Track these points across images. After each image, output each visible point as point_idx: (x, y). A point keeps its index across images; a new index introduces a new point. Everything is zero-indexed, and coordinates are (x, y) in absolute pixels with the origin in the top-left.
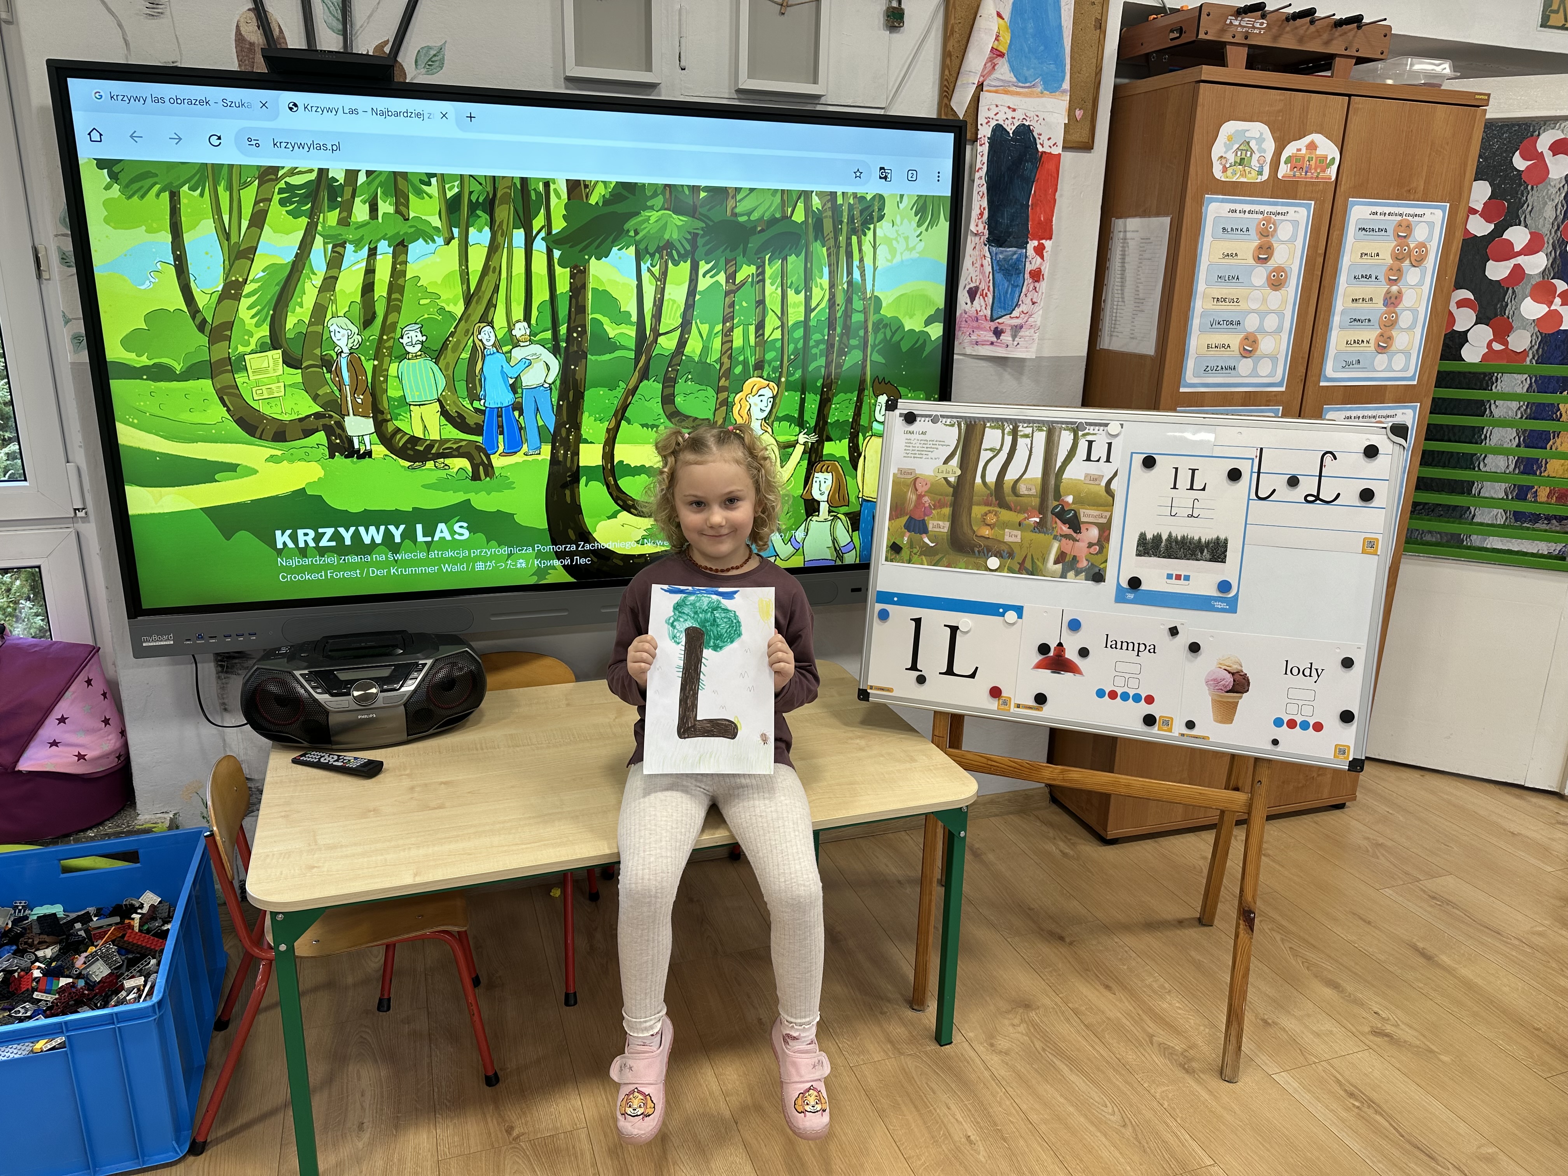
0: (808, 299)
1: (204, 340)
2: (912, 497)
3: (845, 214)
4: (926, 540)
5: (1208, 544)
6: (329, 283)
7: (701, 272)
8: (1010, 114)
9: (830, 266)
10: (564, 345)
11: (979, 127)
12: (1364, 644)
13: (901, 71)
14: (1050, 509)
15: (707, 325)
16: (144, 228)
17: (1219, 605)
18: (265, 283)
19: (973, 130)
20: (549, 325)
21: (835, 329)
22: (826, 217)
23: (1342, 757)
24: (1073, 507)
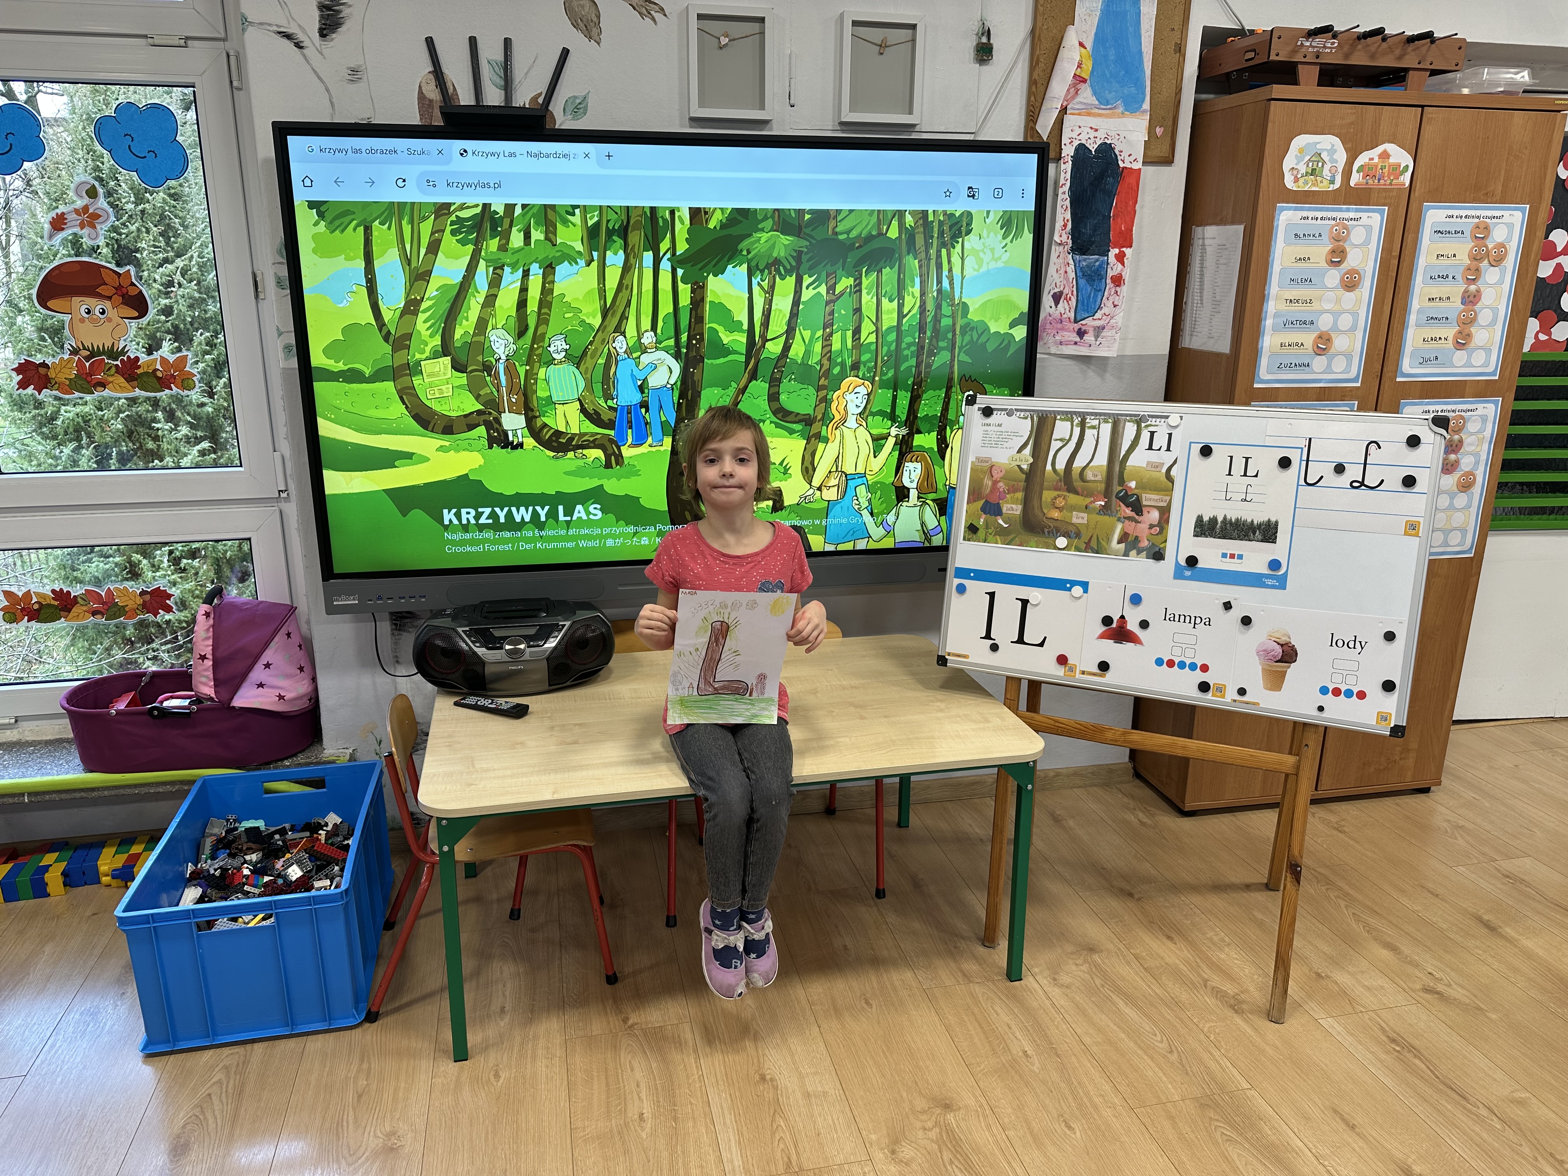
0: (900, 306)
1: (388, 348)
2: (988, 482)
3: (936, 229)
4: (1001, 522)
5: (1260, 526)
6: (490, 300)
7: (805, 285)
8: (1092, 134)
9: (921, 276)
10: (685, 351)
11: (1063, 146)
12: (1405, 619)
13: (990, 99)
14: (1114, 494)
15: (809, 332)
16: (343, 256)
17: (1269, 582)
18: (438, 300)
19: (1058, 150)
20: (672, 333)
21: (925, 333)
22: (918, 233)
23: (1383, 723)
24: (1136, 491)
